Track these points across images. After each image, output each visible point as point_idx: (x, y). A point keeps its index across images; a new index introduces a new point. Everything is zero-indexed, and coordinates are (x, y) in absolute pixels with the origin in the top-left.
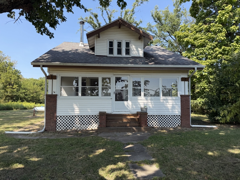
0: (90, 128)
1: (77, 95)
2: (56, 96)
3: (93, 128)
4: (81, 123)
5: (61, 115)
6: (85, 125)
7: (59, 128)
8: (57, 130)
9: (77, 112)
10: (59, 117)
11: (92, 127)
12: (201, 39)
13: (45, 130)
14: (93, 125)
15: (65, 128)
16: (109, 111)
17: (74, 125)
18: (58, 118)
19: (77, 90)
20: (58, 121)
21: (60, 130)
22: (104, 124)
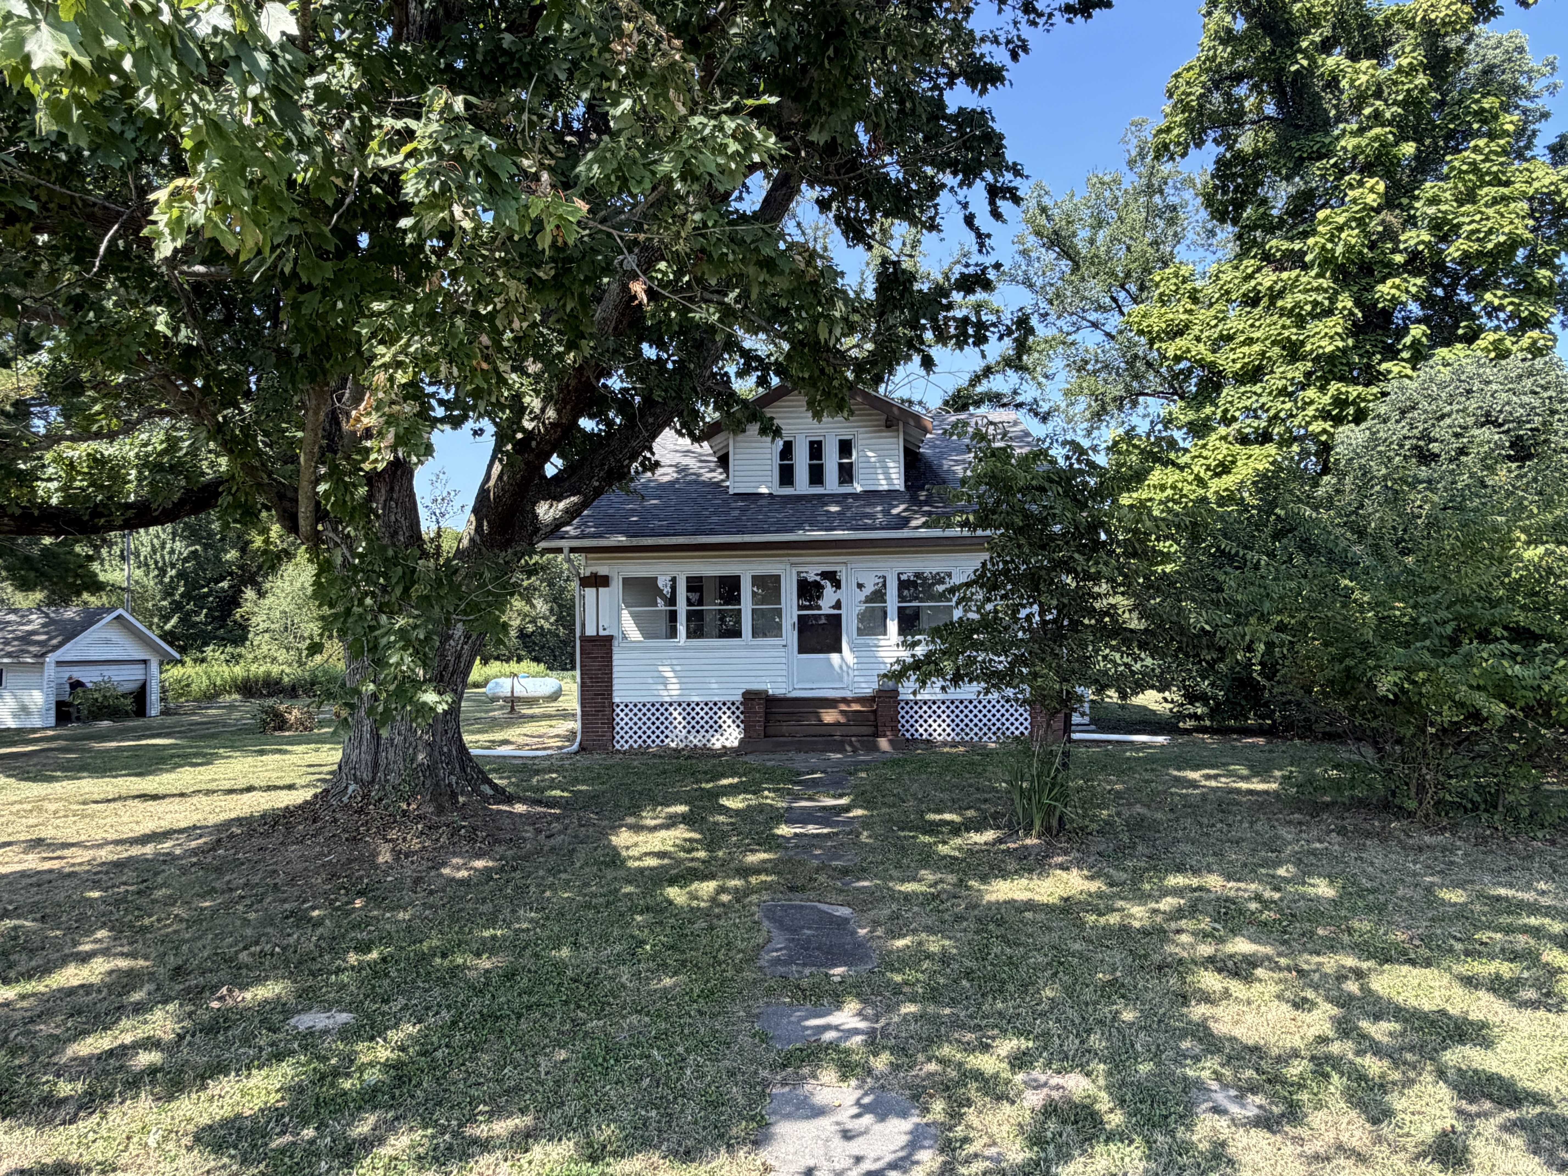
0: (717, 742)
1: (673, 633)
2: (610, 639)
3: (728, 744)
4: (689, 727)
5: (626, 700)
6: (702, 732)
7: (622, 742)
8: (618, 747)
9: (673, 691)
10: (622, 706)
11: (722, 739)
12: (1249, 342)
13: (582, 748)
14: (726, 735)
15: (640, 742)
16: (776, 687)
17: (667, 732)
18: (618, 710)
19: (673, 616)
20: (618, 719)
21: (626, 747)
22: (760, 728)
